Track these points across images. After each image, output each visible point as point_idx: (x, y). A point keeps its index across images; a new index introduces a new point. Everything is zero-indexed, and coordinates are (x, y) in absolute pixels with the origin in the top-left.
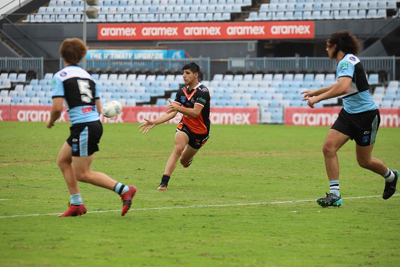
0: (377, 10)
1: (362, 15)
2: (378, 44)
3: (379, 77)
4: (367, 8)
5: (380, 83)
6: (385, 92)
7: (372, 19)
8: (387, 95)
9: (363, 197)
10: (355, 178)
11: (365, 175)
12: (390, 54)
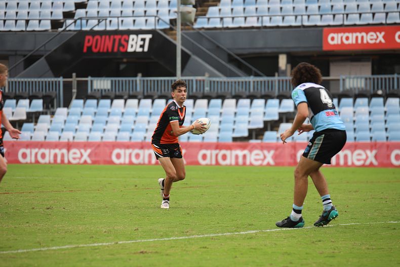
0: (40, 21)
1: (21, 26)
2: (42, 63)
3: (44, 103)
4: (27, 18)
5: (45, 110)
6: (51, 121)
7: (34, 31)
8: (53, 124)
9: (25, 251)
10: (15, 228)
11: (27, 223)
12: (57, 75)
